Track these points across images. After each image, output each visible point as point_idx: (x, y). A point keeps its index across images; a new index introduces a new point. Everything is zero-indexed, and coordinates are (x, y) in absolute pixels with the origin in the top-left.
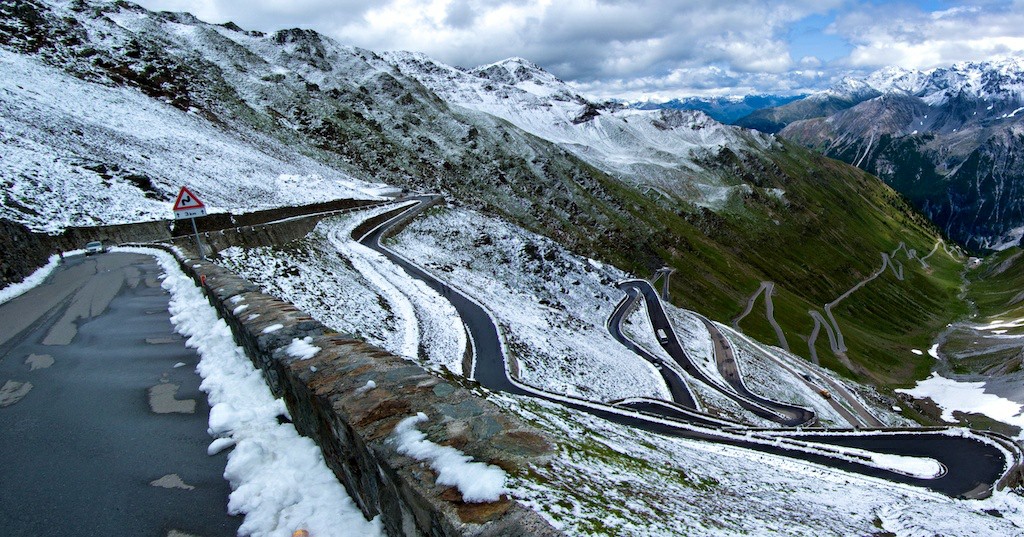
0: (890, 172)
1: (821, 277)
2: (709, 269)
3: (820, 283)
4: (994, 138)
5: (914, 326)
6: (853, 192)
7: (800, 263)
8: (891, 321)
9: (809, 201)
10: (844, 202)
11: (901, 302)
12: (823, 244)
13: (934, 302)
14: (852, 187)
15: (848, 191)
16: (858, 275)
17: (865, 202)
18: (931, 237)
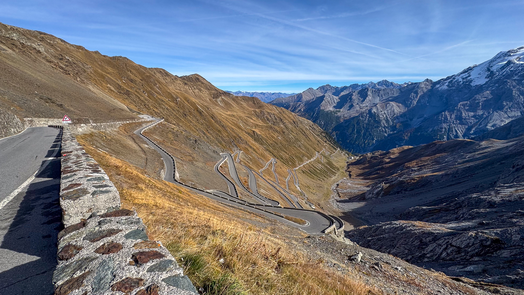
0: (323, 123)
1: (294, 158)
2: (254, 152)
3: (293, 160)
4: (364, 113)
5: (325, 179)
6: (308, 129)
7: (286, 153)
8: (317, 177)
9: (292, 132)
10: (305, 132)
11: (322, 170)
12: (295, 147)
13: (334, 171)
14: (307, 128)
15: (306, 129)
16: (306, 158)
17: (312, 134)
18: (336, 148)
